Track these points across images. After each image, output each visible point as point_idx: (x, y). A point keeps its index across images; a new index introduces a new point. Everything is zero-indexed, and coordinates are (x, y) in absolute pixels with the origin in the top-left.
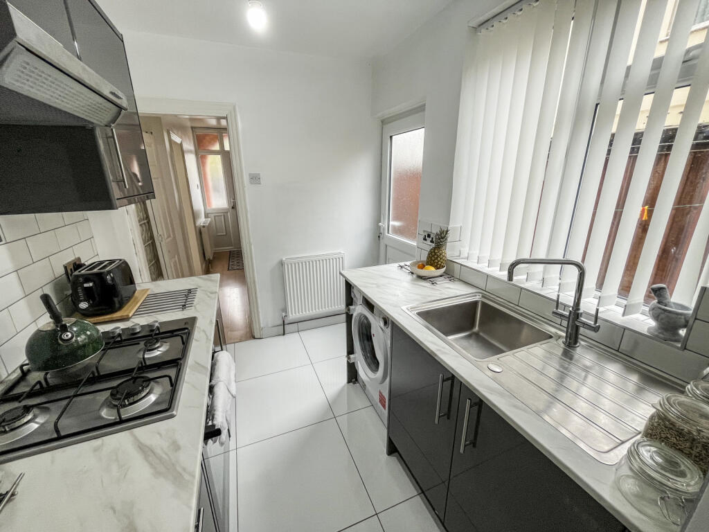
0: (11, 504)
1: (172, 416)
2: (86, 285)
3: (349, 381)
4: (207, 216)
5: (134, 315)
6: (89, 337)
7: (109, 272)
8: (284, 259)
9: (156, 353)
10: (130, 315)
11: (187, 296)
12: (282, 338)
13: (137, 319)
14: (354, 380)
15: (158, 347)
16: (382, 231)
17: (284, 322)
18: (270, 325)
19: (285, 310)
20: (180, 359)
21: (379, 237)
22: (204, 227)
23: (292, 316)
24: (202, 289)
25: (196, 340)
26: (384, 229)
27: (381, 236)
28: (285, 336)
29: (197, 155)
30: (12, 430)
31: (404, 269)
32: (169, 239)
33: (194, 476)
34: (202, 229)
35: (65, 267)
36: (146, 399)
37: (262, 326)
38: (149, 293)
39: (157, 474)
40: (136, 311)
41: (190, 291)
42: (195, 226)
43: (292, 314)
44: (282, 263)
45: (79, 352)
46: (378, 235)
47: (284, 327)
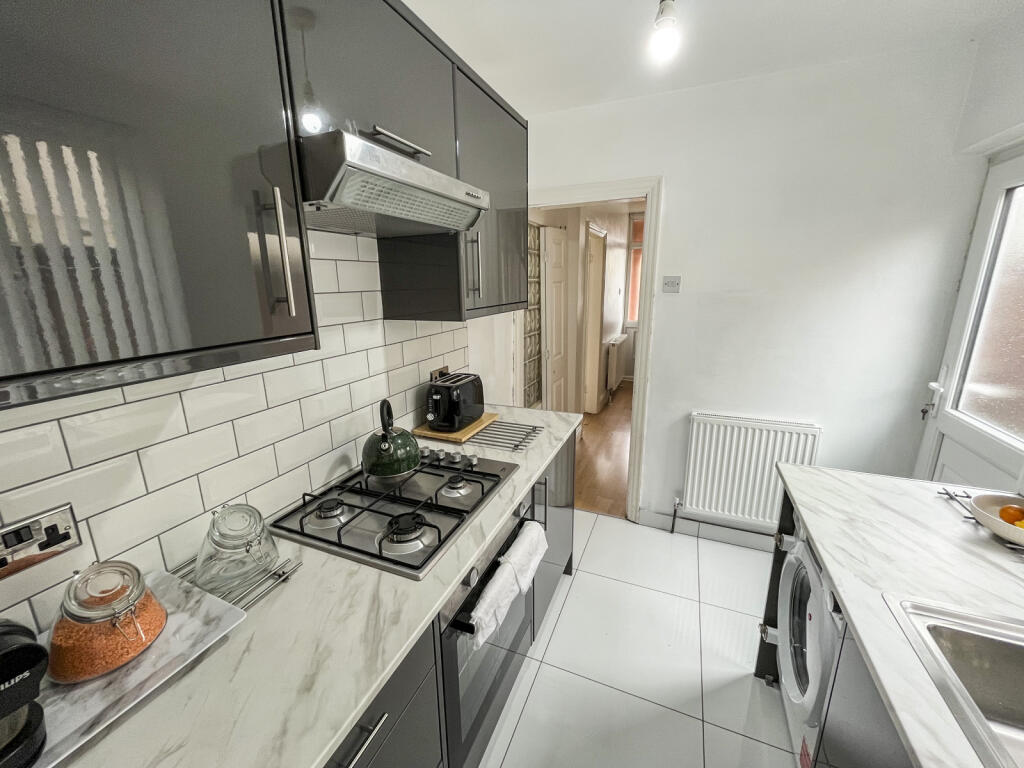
0: (283, 584)
1: (416, 579)
2: (435, 397)
3: (759, 673)
4: (624, 331)
5: (468, 440)
6: (407, 452)
7: (457, 388)
8: (695, 413)
9: (456, 494)
10: (463, 440)
11: (528, 434)
12: (668, 535)
13: (468, 447)
14: (771, 678)
15: (460, 488)
16: (936, 401)
17: (675, 511)
18: (653, 508)
19: (680, 493)
20: (467, 512)
21: (925, 412)
22: (613, 345)
23: (691, 507)
24: (551, 430)
25: (500, 496)
26: (943, 398)
27: (932, 413)
28: (675, 536)
29: (629, 248)
30: (325, 518)
31: (955, 504)
32: (559, 356)
33: (384, 669)
34: (611, 347)
35: (431, 375)
36: (413, 543)
37: (640, 504)
38: (496, 419)
39: (364, 639)
40: (473, 437)
41: (534, 429)
42: (601, 344)
43: (691, 505)
44: (688, 420)
45: (396, 466)
46: (924, 408)
47: (674, 520)
